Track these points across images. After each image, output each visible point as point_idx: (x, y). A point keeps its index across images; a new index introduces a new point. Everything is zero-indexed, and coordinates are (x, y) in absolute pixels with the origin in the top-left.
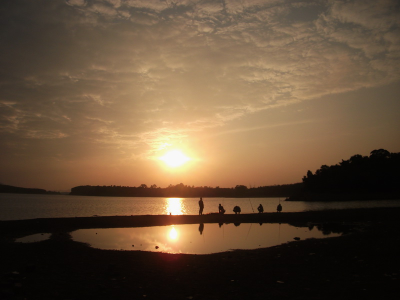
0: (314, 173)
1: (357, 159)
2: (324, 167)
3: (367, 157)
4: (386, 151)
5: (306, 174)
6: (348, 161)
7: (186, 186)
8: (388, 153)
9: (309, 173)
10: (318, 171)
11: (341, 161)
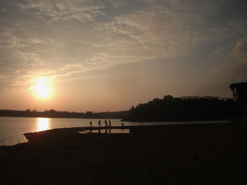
0: (135, 107)
1: (156, 100)
2: (140, 104)
3: (162, 99)
4: (171, 96)
5: (131, 108)
6: (152, 101)
7: (56, 111)
8: (173, 97)
9: (133, 107)
10: (137, 107)
11: (149, 102)
